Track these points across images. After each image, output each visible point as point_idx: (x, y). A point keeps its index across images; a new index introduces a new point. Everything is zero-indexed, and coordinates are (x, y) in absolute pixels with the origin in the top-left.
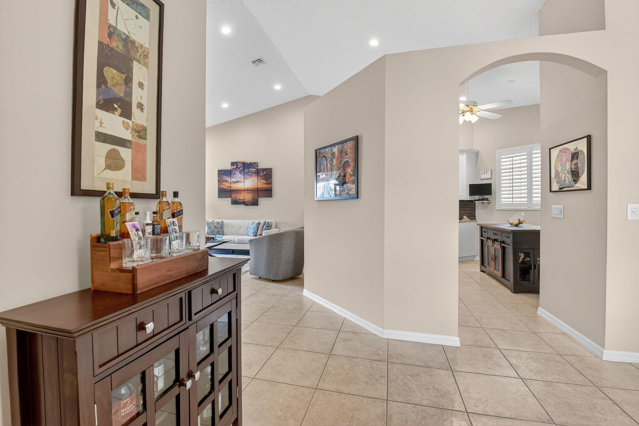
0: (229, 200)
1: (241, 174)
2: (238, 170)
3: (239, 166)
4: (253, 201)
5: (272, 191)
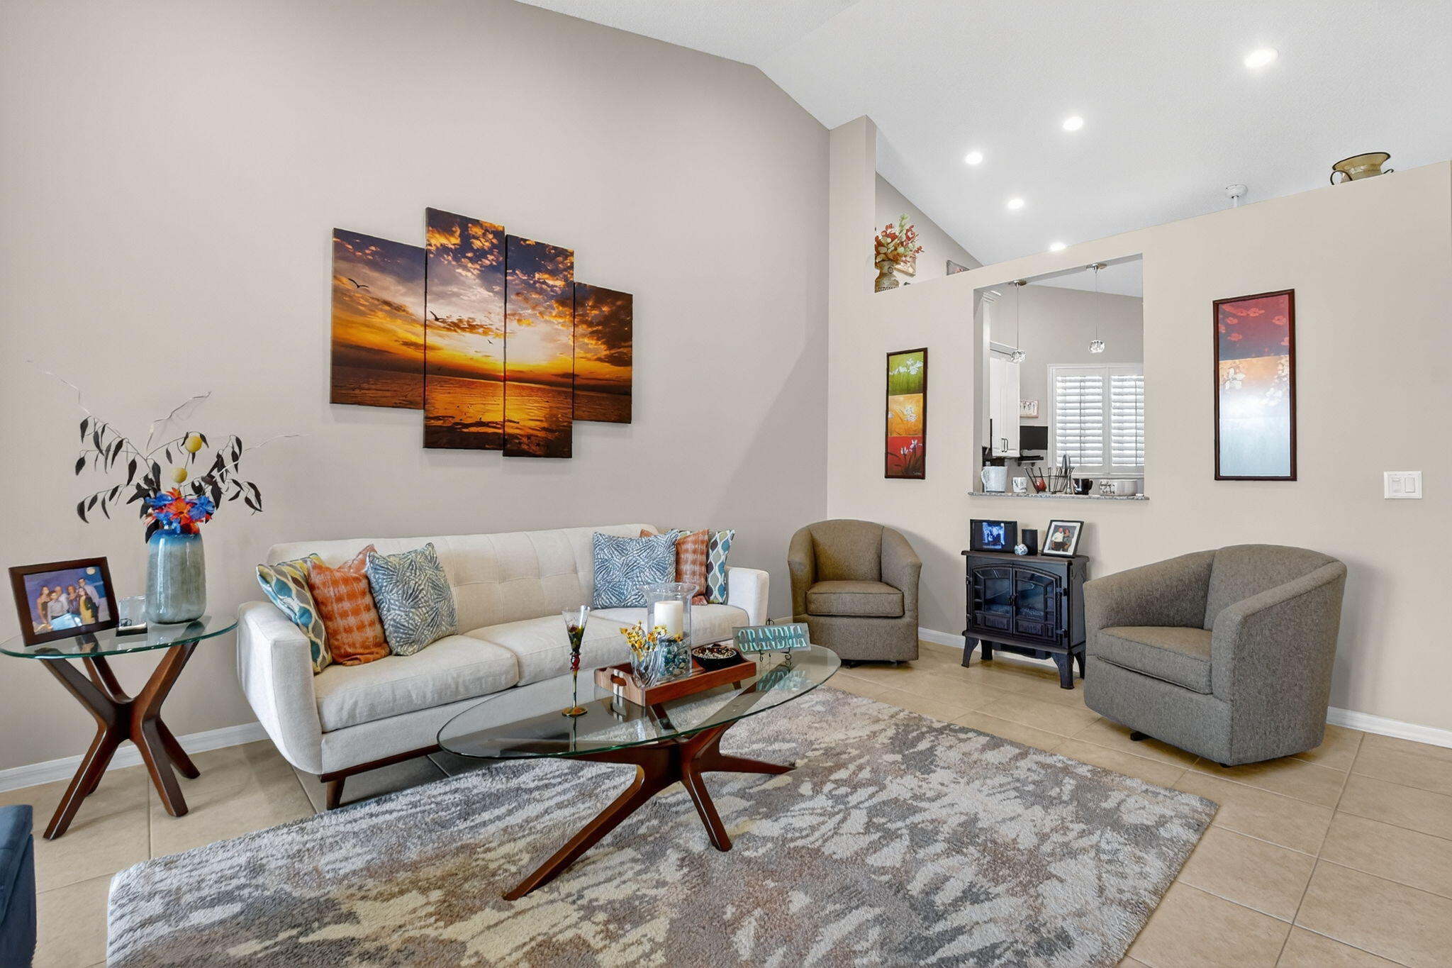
0: (411, 423)
4: (550, 436)
5: (629, 394)
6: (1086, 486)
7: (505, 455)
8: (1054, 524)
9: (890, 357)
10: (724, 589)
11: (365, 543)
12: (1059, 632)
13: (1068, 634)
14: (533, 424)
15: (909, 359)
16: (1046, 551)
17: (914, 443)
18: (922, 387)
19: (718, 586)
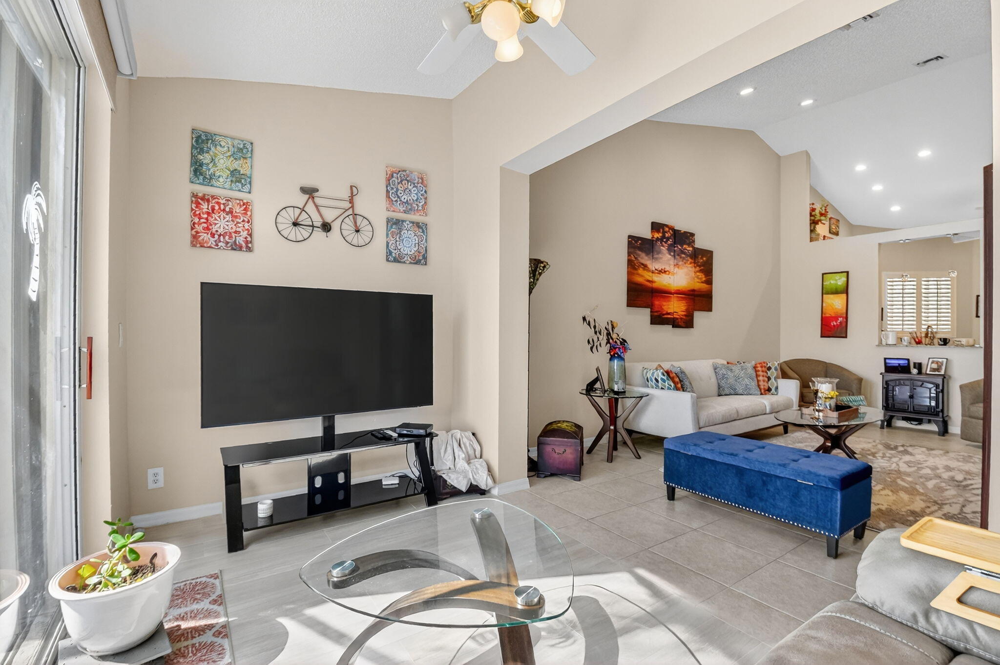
0: (647, 315)
1: (670, 255)
2: (666, 242)
3: (667, 235)
5: (712, 298)
6: (945, 342)
7: (673, 327)
8: (931, 360)
9: (824, 275)
10: (777, 388)
11: (658, 363)
12: (938, 410)
13: (942, 411)
14: (683, 313)
15: (837, 276)
16: (928, 372)
17: (840, 319)
18: (846, 291)
19: (774, 387)
